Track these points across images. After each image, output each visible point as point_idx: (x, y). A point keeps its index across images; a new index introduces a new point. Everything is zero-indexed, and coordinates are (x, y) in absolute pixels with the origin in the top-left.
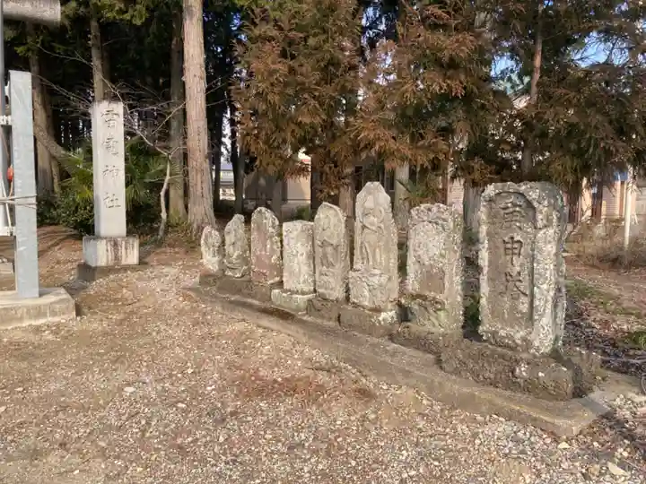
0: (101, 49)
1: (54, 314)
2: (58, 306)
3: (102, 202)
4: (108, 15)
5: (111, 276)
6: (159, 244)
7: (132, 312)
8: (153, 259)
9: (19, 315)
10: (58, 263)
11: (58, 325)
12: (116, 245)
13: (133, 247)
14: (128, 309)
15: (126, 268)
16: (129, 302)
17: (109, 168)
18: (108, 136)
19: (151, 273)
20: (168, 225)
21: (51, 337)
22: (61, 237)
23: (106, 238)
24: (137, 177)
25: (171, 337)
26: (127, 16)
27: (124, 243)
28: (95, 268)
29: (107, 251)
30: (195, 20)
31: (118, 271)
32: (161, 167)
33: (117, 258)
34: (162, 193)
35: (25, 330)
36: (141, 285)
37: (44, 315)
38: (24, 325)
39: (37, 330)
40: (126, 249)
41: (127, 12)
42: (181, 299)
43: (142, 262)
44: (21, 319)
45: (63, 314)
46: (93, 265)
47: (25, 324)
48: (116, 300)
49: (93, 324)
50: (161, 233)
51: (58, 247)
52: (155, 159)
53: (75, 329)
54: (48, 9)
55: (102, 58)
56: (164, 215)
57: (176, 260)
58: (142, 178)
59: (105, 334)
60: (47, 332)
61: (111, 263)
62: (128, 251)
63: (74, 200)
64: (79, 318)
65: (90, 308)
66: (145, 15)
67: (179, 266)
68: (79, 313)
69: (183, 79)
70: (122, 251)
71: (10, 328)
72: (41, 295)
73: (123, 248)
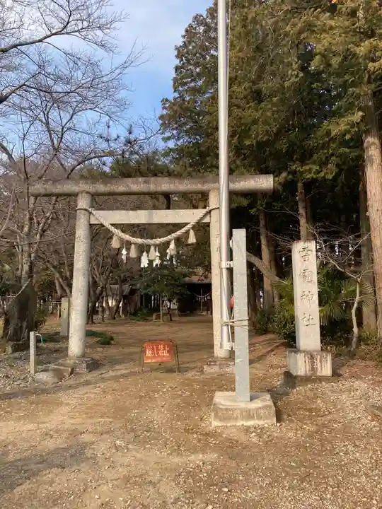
0: (304, 201)
1: (260, 418)
2: (262, 411)
3: (301, 321)
4: (308, 177)
5: (309, 386)
6: (352, 355)
7: (324, 426)
8: (345, 371)
9: (235, 416)
10: (272, 366)
11: (262, 429)
12: (312, 357)
13: (327, 361)
14: (320, 420)
15: (321, 379)
16: (322, 413)
17: (305, 293)
18: (304, 268)
19: (343, 385)
20: (360, 339)
21: (255, 440)
22: (278, 344)
23: (304, 352)
24: (332, 297)
25: (357, 461)
26: (322, 174)
27: (319, 357)
28: (296, 377)
29: (305, 362)
30: (375, 165)
31: (314, 381)
32: (352, 289)
33: (313, 369)
34: (353, 311)
35: (239, 429)
36: (333, 397)
37: (253, 418)
38: (238, 424)
39: (247, 430)
40: (321, 361)
41: (322, 171)
42: (369, 418)
43: (336, 374)
44: (236, 419)
45: (267, 419)
46: (295, 374)
47: (240, 423)
48: (310, 410)
49: (289, 432)
50: (354, 345)
51: (273, 353)
52: (347, 282)
53: (276, 435)
54: (265, 181)
55: (306, 208)
56: (355, 329)
57: (367, 374)
58: (336, 298)
59: (298, 446)
60: (254, 434)
61: (309, 374)
62: (323, 363)
63: (283, 316)
64: (278, 424)
65: (289, 415)
66: (335, 170)
67: (369, 380)
68: (279, 419)
69: (367, 214)
70: (318, 363)
71: (229, 425)
72: (252, 399)
73: (318, 360)
